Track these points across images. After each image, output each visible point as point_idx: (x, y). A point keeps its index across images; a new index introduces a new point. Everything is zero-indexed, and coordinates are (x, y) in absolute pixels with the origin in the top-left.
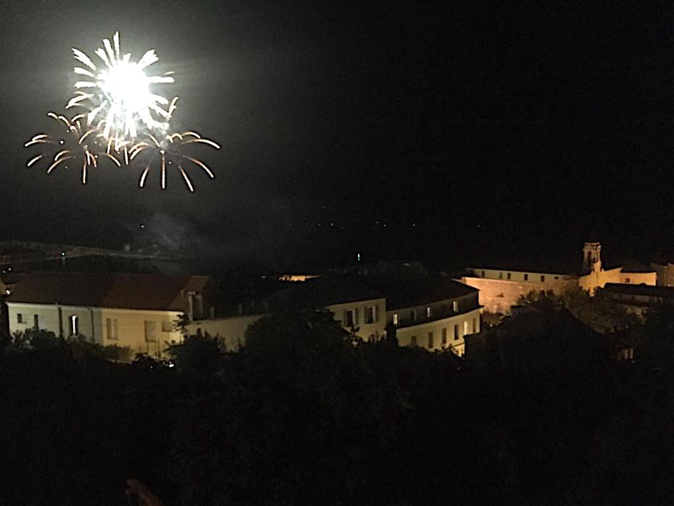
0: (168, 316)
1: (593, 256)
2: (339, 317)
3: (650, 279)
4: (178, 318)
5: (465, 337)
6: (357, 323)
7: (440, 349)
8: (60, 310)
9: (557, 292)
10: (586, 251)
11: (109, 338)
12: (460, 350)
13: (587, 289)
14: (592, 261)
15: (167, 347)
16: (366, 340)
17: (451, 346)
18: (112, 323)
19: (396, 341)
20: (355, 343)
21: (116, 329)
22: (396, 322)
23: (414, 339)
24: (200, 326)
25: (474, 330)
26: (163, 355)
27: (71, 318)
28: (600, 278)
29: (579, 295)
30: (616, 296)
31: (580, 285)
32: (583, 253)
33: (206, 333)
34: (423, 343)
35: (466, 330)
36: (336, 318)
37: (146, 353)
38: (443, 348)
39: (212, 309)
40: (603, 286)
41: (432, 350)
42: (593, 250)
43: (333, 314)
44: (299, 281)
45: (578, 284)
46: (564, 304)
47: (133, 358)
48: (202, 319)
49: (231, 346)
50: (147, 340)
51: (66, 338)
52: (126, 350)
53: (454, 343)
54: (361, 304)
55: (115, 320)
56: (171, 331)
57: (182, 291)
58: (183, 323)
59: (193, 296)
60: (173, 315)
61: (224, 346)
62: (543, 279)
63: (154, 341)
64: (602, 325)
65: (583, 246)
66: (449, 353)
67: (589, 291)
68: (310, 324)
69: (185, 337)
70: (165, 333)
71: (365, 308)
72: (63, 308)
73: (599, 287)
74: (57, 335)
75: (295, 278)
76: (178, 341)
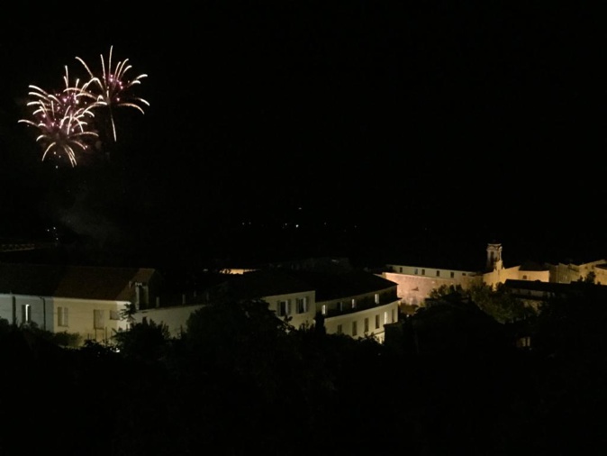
0: (116, 305)
1: (495, 256)
2: (273, 307)
3: (544, 277)
4: (125, 308)
5: (385, 326)
6: (290, 312)
7: (362, 336)
8: (14, 299)
9: (464, 287)
10: (489, 251)
11: (60, 325)
12: (380, 337)
13: (490, 284)
14: (494, 261)
15: (114, 334)
16: (297, 328)
17: (373, 335)
18: (63, 311)
19: (324, 329)
20: (288, 331)
21: (66, 317)
22: (324, 312)
23: (340, 328)
24: (144, 315)
25: (393, 320)
26: (110, 342)
27: (24, 307)
28: (501, 275)
29: (482, 289)
30: (514, 291)
31: (485, 280)
32: (486, 253)
33: (151, 321)
34: (348, 332)
35: (386, 319)
36: (270, 308)
37: (94, 340)
38: (366, 336)
39: (158, 299)
40: (503, 282)
41: (356, 338)
42: (495, 250)
43: (268, 304)
44: (237, 275)
45: (482, 279)
46: (470, 298)
47: (82, 344)
48: (149, 308)
49: (174, 334)
50: (95, 328)
51: (19, 325)
52: (75, 337)
53: (376, 331)
54: (294, 296)
55: (66, 309)
56: (118, 319)
57: (130, 283)
58: (131, 311)
59: (140, 287)
60: (121, 305)
61: (168, 333)
62: (452, 275)
63: (102, 328)
64: (503, 316)
65: (486, 247)
66: (371, 341)
67: (492, 286)
68: (247, 313)
69: (132, 325)
70: (112, 321)
71: (297, 300)
72: (18, 297)
73: (500, 283)
74: (10, 321)
75: (234, 272)
76: (124, 329)
